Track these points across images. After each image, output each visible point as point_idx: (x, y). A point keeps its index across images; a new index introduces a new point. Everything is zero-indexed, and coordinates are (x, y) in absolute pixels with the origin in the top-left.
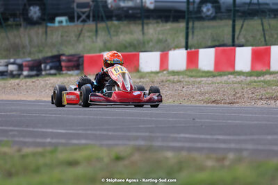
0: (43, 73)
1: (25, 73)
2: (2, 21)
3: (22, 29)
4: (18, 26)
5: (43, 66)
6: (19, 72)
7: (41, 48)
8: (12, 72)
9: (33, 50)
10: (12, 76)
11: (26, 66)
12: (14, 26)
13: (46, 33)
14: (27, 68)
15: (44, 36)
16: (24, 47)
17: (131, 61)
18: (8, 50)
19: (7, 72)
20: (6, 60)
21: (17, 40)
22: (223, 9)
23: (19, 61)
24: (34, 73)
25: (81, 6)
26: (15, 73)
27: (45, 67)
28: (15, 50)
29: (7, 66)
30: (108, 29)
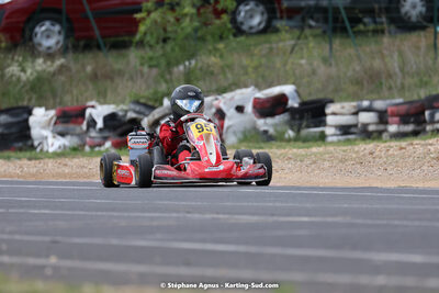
0: (428, 128)
1: (393, 128)
2: (347, 24)
3: (386, 40)
4: (378, 32)
5: (427, 113)
6: (381, 127)
7: (425, 79)
8: (365, 125)
9: (409, 81)
10: (366, 134)
11: (393, 115)
12: (370, 34)
13: (435, 45)
14: (397, 119)
15: (432, 54)
16: (390, 76)
18: (358, 82)
19: (356, 126)
20: (354, 104)
21: (377, 63)
23: (379, 104)
24: (410, 128)
26: (371, 128)
27: (432, 116)
28: (373, 82)
29: (356, 113)
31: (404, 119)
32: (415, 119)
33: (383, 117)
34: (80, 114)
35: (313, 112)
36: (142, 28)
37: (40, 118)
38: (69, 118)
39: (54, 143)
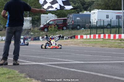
17: (82, 37)
19: (66, 38)
22: (112, 26)
23: (69, 36)
25: (87, 26)
30: (87, 31)
31: (70, 38)
32: (71, 38)
33: (69, 38)
34: (44, 37)
35: (63, 37)
36: (49, 30)
37: (40, 37)
38: (43, 37)
39: (41, 40)
